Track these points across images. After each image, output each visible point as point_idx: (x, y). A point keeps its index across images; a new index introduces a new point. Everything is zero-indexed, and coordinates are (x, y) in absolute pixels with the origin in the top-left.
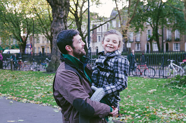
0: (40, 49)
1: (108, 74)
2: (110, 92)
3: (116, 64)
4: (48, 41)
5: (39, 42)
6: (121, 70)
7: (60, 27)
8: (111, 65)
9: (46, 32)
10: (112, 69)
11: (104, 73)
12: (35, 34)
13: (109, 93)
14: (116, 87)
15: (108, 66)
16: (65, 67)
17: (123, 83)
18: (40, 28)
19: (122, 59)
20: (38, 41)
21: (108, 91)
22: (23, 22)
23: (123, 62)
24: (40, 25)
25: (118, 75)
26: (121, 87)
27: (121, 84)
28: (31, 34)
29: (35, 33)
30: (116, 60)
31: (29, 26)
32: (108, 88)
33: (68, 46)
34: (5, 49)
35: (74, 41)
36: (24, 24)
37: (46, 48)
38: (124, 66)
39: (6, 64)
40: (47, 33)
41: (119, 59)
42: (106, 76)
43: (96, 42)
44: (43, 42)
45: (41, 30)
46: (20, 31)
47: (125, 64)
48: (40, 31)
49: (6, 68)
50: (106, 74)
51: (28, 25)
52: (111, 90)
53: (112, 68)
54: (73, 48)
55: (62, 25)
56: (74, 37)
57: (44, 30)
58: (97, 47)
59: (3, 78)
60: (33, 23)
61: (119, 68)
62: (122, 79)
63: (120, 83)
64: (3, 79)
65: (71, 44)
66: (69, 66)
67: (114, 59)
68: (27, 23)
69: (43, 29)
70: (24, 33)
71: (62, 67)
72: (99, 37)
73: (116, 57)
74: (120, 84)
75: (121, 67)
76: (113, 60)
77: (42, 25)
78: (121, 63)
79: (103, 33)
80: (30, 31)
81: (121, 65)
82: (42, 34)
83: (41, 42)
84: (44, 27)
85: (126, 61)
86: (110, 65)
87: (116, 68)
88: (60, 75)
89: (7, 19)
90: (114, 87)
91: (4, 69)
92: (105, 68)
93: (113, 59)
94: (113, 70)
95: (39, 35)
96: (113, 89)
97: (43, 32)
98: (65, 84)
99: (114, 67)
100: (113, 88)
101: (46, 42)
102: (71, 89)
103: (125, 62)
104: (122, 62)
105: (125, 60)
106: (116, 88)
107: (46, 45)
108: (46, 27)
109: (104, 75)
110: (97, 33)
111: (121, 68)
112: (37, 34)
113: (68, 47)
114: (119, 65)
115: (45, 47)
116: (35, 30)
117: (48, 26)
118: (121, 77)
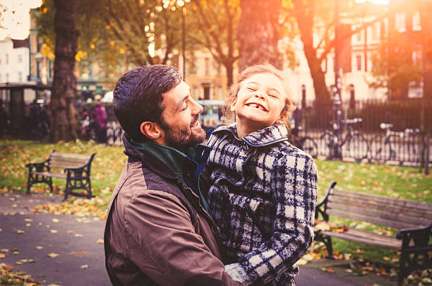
0: (197, 91)
1: (254, 204)
2: (262, 270)
3: (278, 175)
4: (219, 70)
5: (195, 73)
6: (294, 193)
7: (259, 34)
8: (265, 177)
9: (214, 44)
10: (267, 190)
11: (241, 200)
12: (188, 50)
13: (261, 275)
14: (278, 253)
15: (256, 178)
16: (146, 180)
17: (297, 233)
18: (199, 35)
19: (297, 156)
20: (194, 69)
21: (257, 270)
22: (156, 21)
23: (301, 167)
24: (200, 27)
25: (283, 210)
26: (294, 248)
27: (293, 238)
28: (175, 52)
29: (187, 47)
30: (279, 162)
31: (170, 31)
32: (255, 260)
33: (148, 124)
34: (107, 91)
35: (164, 108)
36: (158, 24)
37: (214, 88)
38: (302, 179)
39: (114, 132)
40: (219, 49)
41: (288, 157)
42: (249, 208)
43: (350, 71)
44: (207, 73)
45: (204, 40)
46: (147, 43)
47: (305, 172)
48: (199, 42)
49: (114, 141)
50: (249, 202)
51: (168, 28)
52: (264, 266)
53: (269, 185)
54: (165, 127)
55: (266, 29)
56: (165, 95)
57: (211, 38)
58: (352, 86)
59: (111, 168)
60: (181, 20)
61: (289, 187)
62: (295, 220)
63: (289, 237)
64: (111, 171)
65: (156, 116)
66: (157, 177)
67: (273, 158)
68: (167, 20)
69: (207, 38)
70: (157, 48)
71: (133, 179)
72: (359, 57)
73: (276, 150)
74: (290, 241)
75: (295, 183)
76: (270, 161)
77: (205, 28)
78: (295, 169)
79: (370, 47)
80: (174, 41)
81: (296, 176)
82: (206, 49)
83: (201, 72)
84: (212, 33)
85: (309, 163)
86: (261, 177)
87: (278, 187)
88: (133, 206)
89: (114, 11)
90: (271, 253)
91: (111, 145)
92: (246, 187)
93: (268, 157)
94: (272, 192)
95: (198, 54)
96: (271, 261)
97: (209, 46)
98: (153, 235)
99: (273, 184)
100: (271, 257)
101: (213, 73)
102: (174, 249)
103: (306, 167)
104: (298, 168)
105: (304, 160)
106: (278, 257)
107: (214, 82)
108: (217, 33)
109: (241, 205)
110: (354, 48)
111: (294, 187)
112: (192, 50)
113: (147, 128)
114: (290, 176)
115: (212, 85)
116: (187, 39)
117: (221, 29)
118: (292, 217)
